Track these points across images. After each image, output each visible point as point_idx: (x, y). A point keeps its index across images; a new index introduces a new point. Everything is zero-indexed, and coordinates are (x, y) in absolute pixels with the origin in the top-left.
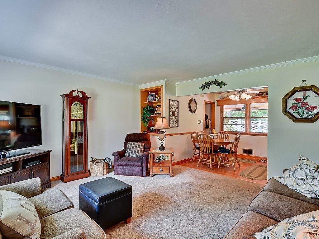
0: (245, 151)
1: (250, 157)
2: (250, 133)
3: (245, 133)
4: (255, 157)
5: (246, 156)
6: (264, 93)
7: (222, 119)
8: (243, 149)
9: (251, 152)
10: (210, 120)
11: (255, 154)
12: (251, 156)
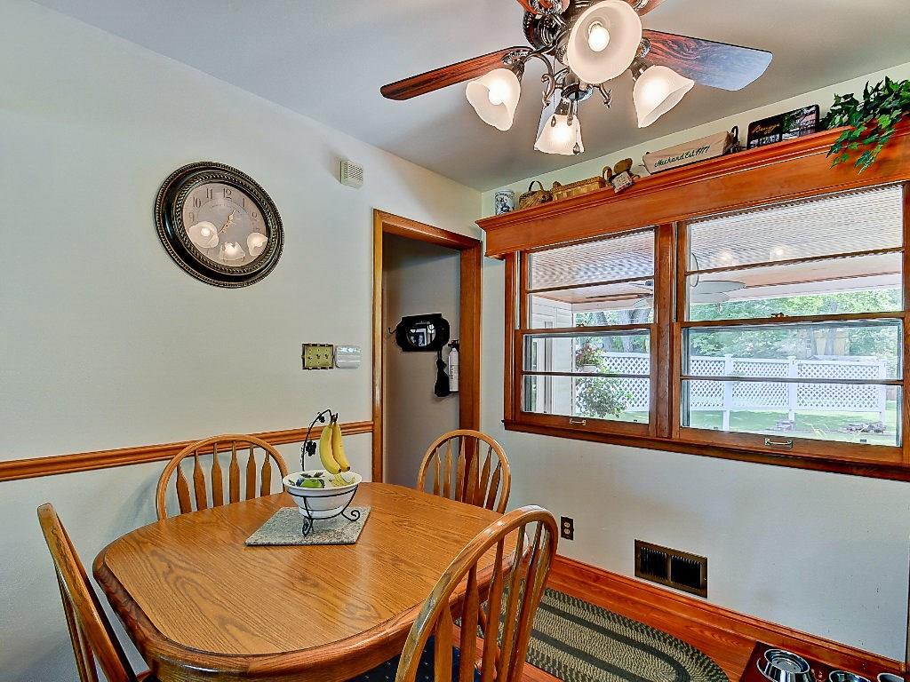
0: (651, 560)
1: (684, 610)
2: (686, 437)
3: (652, 435)
4: (716, 614)
5: (656, 596)
6: (794, 118)
7: (518, 338)
8: (637, 542)
9: (690, 573)
10: (455, 345)
11: (720, 592)
12: (693, 606)
